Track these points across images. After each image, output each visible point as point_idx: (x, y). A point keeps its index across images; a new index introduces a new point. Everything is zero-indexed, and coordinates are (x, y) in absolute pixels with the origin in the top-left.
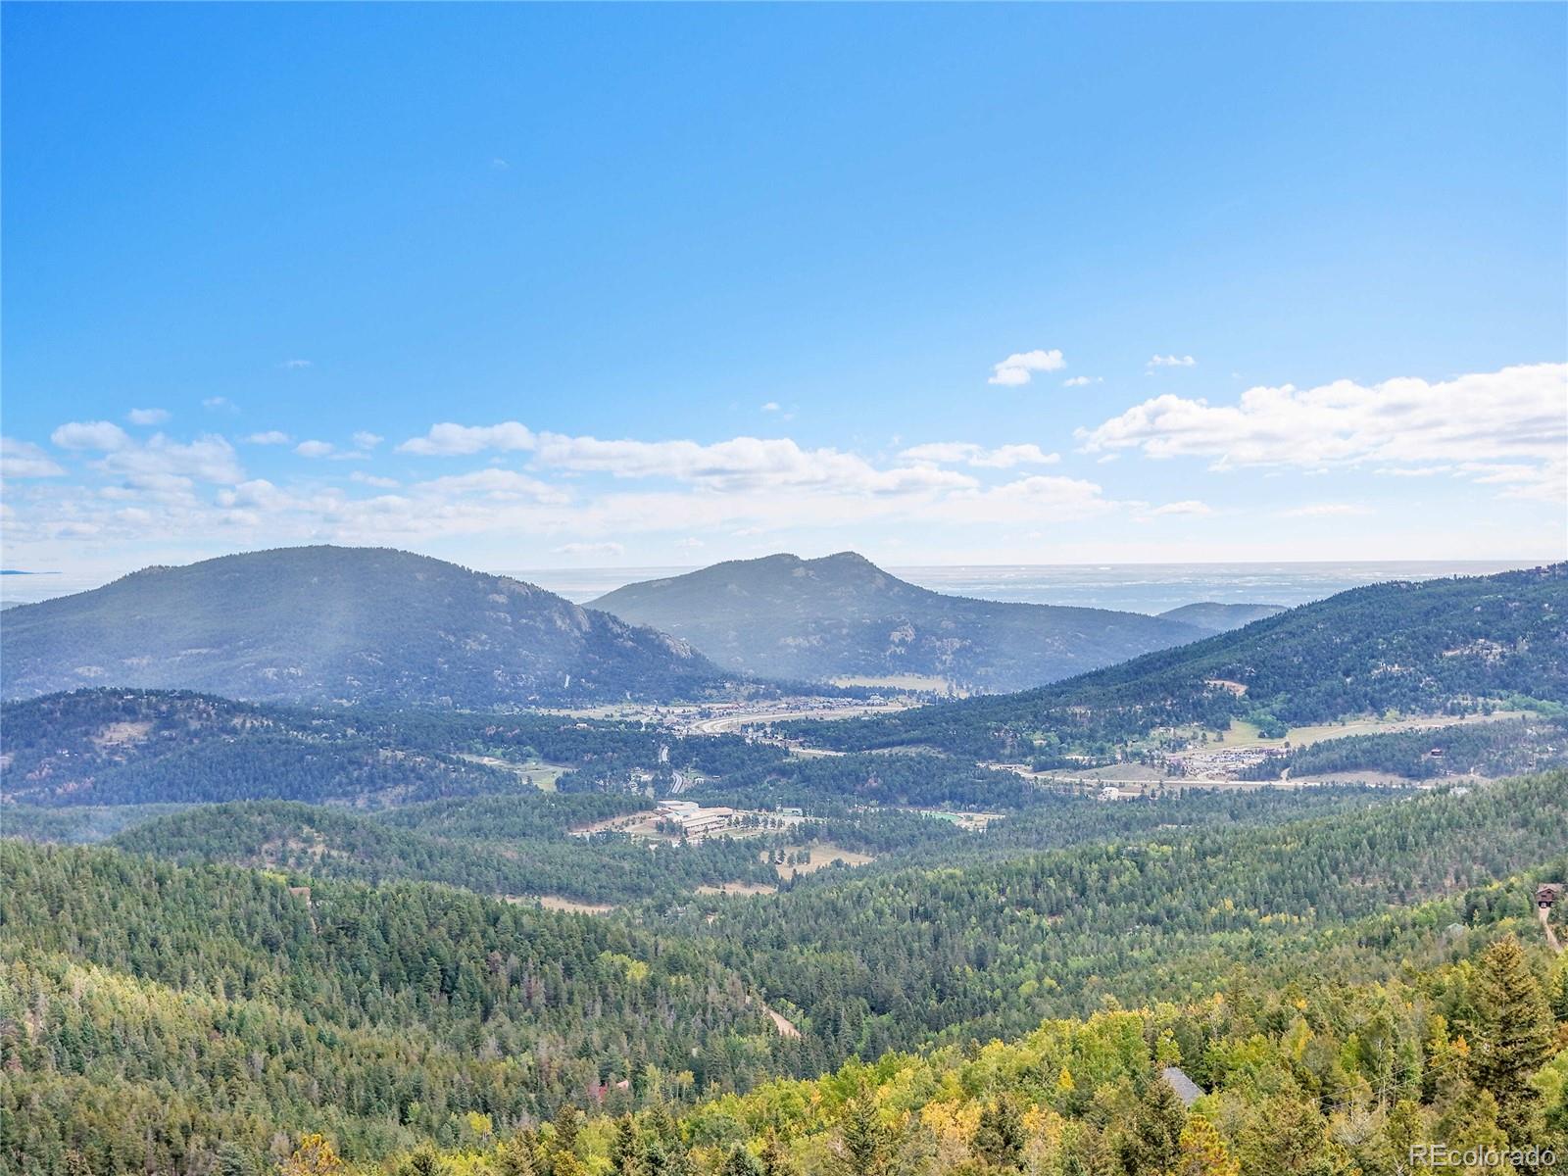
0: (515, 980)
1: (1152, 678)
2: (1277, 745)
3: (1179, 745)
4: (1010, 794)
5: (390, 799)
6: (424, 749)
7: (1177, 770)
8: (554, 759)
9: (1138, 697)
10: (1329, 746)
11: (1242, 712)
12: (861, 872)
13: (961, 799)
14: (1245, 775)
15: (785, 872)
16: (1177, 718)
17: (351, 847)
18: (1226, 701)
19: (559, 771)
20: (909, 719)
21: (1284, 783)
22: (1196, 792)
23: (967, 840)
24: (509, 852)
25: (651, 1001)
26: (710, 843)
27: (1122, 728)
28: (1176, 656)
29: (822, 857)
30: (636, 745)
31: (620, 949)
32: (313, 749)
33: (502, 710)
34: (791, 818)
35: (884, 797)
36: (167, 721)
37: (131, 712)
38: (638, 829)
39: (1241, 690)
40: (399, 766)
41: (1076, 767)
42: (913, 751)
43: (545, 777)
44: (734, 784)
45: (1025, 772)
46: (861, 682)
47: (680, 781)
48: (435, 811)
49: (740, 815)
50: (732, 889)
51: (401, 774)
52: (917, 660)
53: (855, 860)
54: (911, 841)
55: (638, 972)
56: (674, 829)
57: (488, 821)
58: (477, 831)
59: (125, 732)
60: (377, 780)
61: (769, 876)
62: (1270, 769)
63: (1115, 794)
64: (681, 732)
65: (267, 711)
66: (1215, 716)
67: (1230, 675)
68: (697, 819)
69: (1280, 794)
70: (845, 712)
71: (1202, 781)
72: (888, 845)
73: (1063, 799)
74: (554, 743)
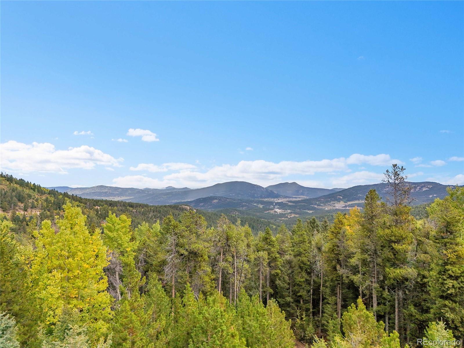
0: (261, 227)
1: (331, 196)
2: (346, 204)
3: (334, 204)
4: (314, 209)
5: (244, 208)
6: (248, 203)
7: (334, 206)
8: (262, 204)
9: (329, 198)
10: (353, 204)
11: (342, 200)
12: (298, 217)
13: (309, 209)
14: (343, 207)
15: (289, 217)
16: (334, 201)
17: (240, 213)
18: (340, 199)
19: (263, 206)
20: (302, 200)
21: (347, 208)
22: (337, 209)
23: (310, 214)
24: (258, 214)
25: (276, 230)
26: (280, 214)
27: (327, 202)
28: (333, 194)
29: (293, 216)
30: (271, 203)
31: (272, 224)
32: (235, 203)
33: (256, 199)
34: (289, 211)
35: (299, 209)
36: (220, 200)
37: (216, 199)
38: (272, 212)
39: (342, 197)
40: (245, 205)
41: (322, 206)
42: (303, 204)
43: (261, 206)
44: (282, 207)
45: (316, 206)
46: (296, 196)
47: (276, 207)
48: (249, 209)
49: (283, 210)
50: (283, 219)
52: (302, 194)
54: (303, 214)
55: (274, 227)
56: (276, 212)
57: (255, 211)
59: (215, 201)
60: (243, 206)
61: (287, 217)
62: (346, 206)
63: (327, 209)
64: (276, 202)
65: (231, 199)
67: (340, 196)
68: (279, 211)
70: (294, 200)
72: (300, 214)
73: (321, 210)
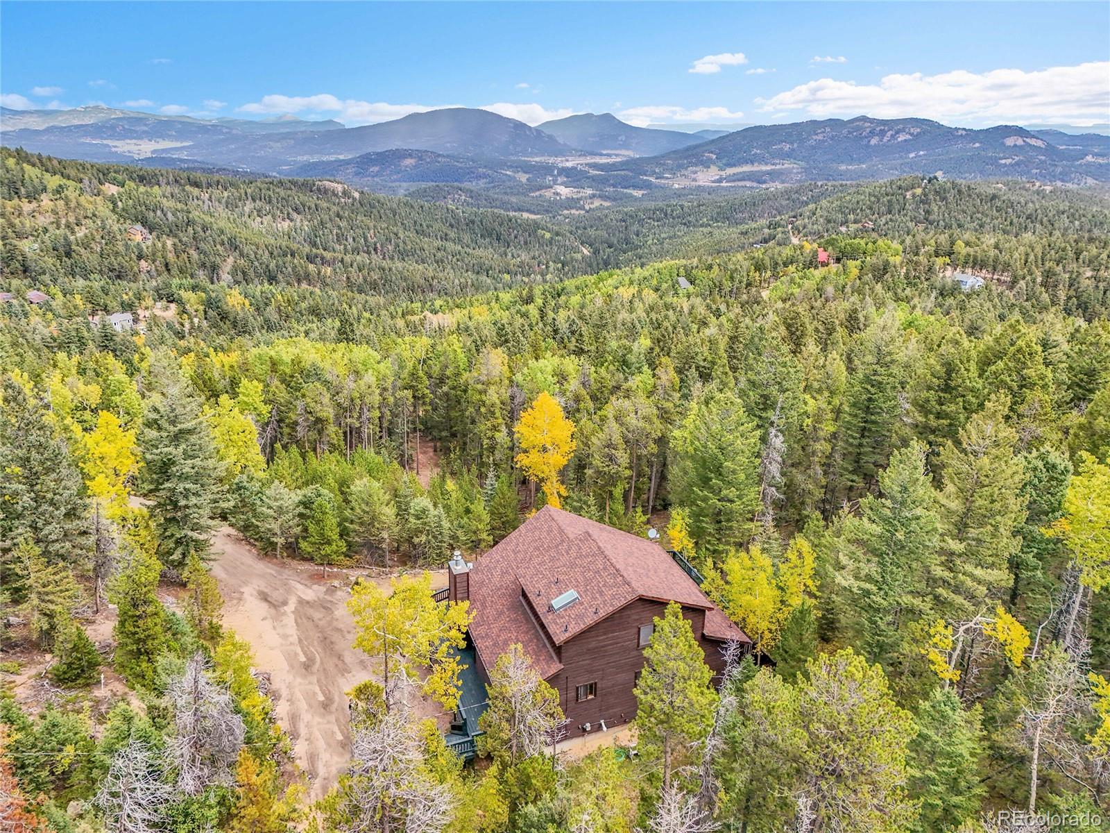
0: (516, 237)
1: (690, 153)
2: (723, 173)
3: (695, 172)
4: (648, 186)
5: (482, 183)
6: (491, 168)
7: (694, 180)
8: (525, 172)
9: (686, 158)
10: (738, 174)
11: (714, 163)
12: (608, 208)
13: (635, 187)
14: (713, 182)
15: (587, 207)
16: (696, 165)
17: (472, 197)
18: (710, 159)
19: (527, 176)
20: (622, 163)
21: (724, 184)
22: (699, 186)
23: (636, 199)
24: (514, 199)
25: (551, 244)
26: (567, 198)
27: (680, 167)
28: (696, 147)
29: (597, 203)
30: (548, 169)
31: (543, 229)
32: (461, 168)
33: (513, 158)
34: (589, 192)
35: (614, 186)
36: (420, 158)
37: (411, 156)
38: (548, 194)
39: (714, 157)
40: (484, 174)
41: (667, 178)
42: (623, 173)
43: (523, 178)
44: (574, 181)
45: (652, 179)
46: (609, 152)
47: (560, 180)
48: (494, 187)
49: (575, 190)
50: (573, 211)
51: (485, 176)
52: (625, 146)
53: (606, 204)
54: (621, 199)
55: (548, 235)
56: (558, 194)
57: (508, 191)
58: (505, 193)
59: (409, 162)
60: (479, 177)
61: (582, 208)
62: (720, 181)
63: (677, 186)
64: (560, 165)
65: (448, 156)
66: (706, 164)
67: (712, 152)
68: (564, 191)
69: (723, 187)
70: (604, 160)
71: (701, 183)
72: (615, 200)
73: (662, 187)
74: (526, 168)
